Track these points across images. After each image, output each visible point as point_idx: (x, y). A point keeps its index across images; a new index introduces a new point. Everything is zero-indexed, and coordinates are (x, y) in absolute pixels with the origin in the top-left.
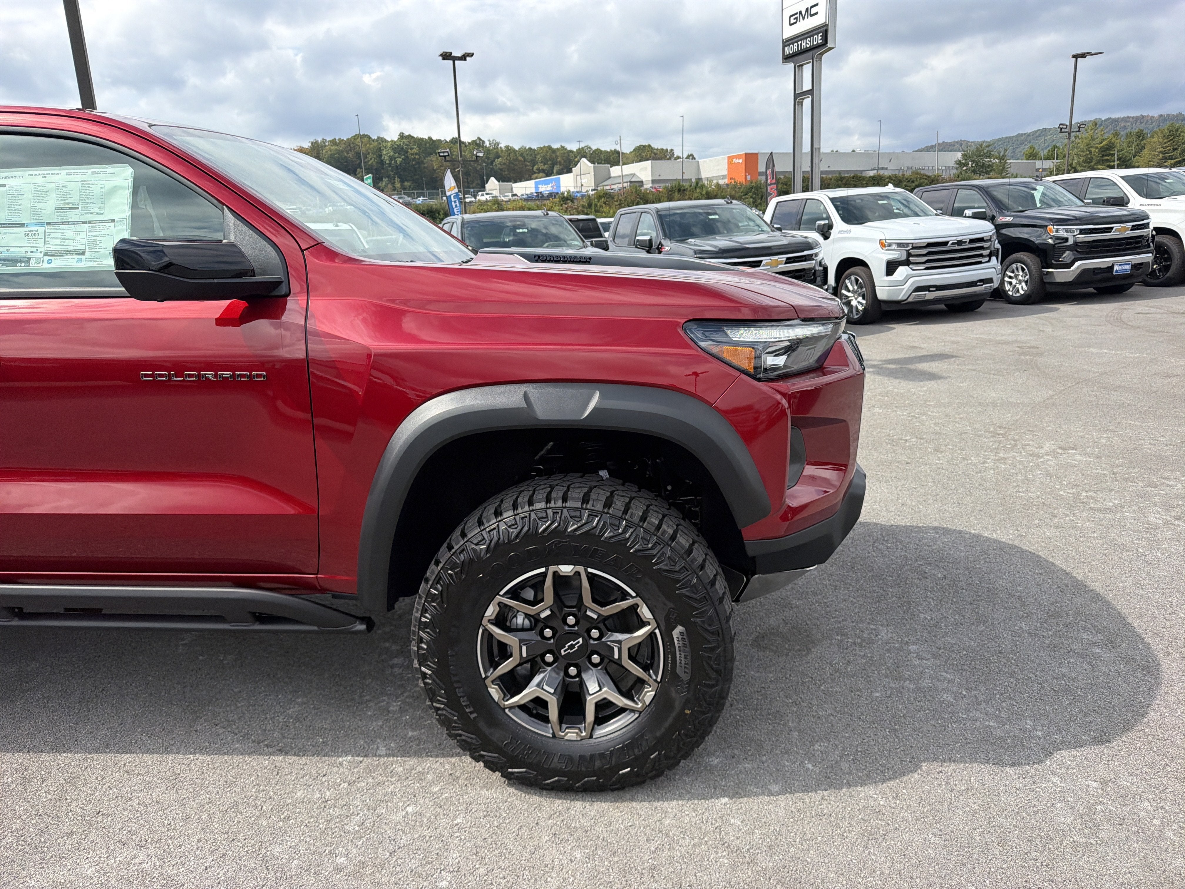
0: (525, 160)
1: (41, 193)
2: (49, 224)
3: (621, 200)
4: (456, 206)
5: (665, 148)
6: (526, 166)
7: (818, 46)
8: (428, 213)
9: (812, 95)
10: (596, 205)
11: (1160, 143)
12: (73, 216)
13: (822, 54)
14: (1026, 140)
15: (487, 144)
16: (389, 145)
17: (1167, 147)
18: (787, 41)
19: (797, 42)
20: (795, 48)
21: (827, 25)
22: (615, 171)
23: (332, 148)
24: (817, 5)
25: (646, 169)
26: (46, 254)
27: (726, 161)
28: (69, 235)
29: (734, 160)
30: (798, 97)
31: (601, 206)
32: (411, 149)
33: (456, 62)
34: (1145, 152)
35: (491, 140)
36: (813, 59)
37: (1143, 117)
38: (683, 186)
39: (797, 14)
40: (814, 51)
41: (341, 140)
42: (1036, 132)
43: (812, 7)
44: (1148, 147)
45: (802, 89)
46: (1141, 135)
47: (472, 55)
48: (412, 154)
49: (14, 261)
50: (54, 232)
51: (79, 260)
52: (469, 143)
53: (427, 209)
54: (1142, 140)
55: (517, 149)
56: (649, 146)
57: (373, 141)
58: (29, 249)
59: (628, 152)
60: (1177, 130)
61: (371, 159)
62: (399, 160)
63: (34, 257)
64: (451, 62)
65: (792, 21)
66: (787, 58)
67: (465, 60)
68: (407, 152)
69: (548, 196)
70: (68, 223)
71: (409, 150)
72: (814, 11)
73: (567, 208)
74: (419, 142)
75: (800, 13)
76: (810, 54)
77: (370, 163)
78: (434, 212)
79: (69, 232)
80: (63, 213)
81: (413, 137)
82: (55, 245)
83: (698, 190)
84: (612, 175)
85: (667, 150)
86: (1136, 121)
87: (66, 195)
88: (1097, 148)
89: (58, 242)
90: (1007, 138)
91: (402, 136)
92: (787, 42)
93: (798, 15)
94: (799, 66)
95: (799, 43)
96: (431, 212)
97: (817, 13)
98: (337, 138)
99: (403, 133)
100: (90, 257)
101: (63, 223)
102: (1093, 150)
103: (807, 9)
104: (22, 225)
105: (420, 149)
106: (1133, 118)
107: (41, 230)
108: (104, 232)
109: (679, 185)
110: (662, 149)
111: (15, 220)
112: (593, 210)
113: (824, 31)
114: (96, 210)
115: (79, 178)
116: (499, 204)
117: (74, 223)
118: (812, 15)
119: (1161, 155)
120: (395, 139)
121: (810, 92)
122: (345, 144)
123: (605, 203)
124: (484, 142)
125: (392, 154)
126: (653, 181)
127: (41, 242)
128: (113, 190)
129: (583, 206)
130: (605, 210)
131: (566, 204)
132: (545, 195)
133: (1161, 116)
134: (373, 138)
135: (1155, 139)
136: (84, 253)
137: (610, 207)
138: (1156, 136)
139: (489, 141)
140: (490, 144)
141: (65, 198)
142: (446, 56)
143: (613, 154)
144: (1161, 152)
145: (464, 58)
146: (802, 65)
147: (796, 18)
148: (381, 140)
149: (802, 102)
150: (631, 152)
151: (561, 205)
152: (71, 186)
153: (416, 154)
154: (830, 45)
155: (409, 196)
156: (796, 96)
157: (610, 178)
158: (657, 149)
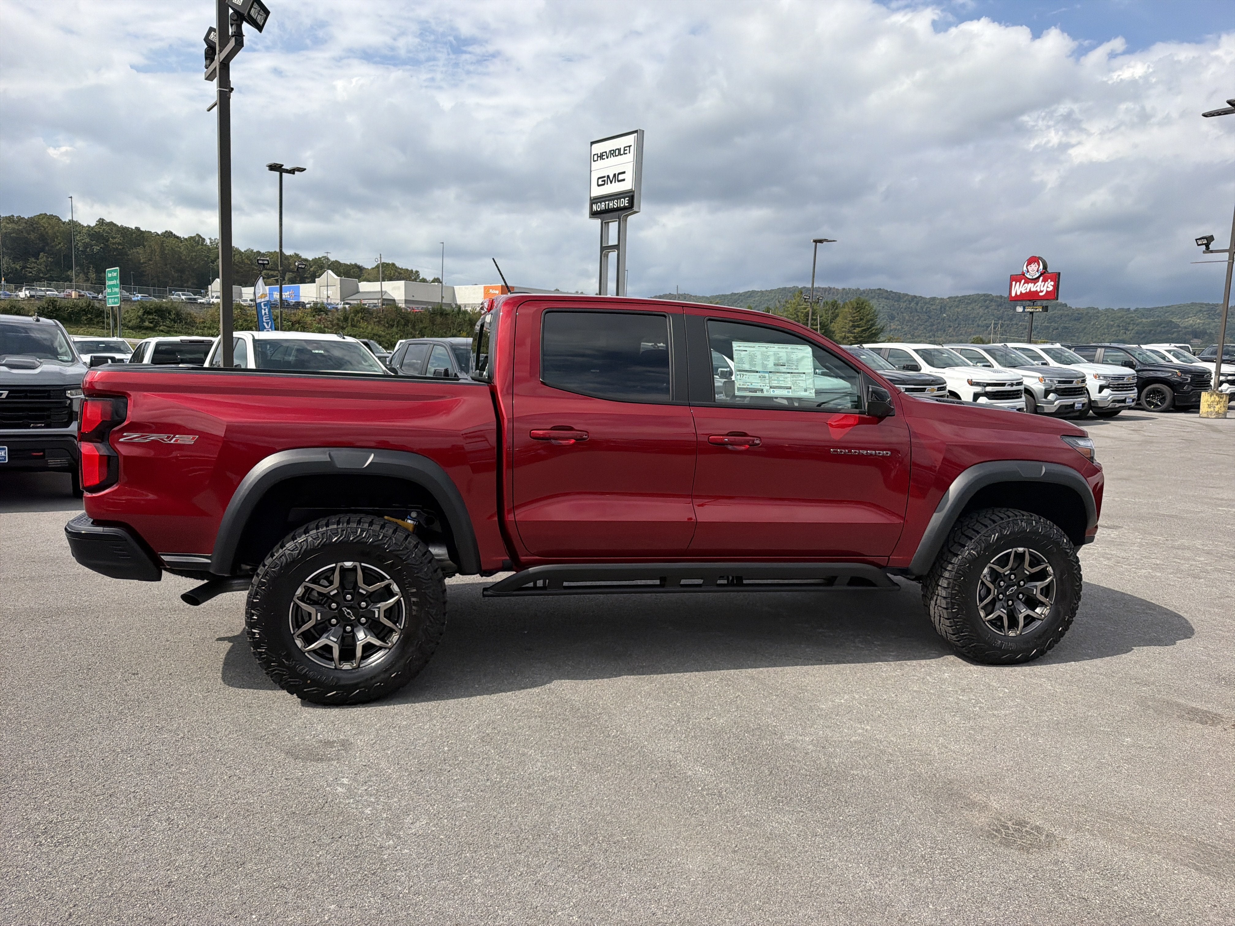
0: (252, 264)
1: (766, 357)
2: (770, 372)
3: (380, 317)
4: (265, 314)
5: (410, 269)
6: (253, 269)
7: (625, 209)
8: (155, 312)
9: (618, 250)
10: (353, 320)
11: (850, 313)
12: (783, 369)
13: (627, 216)
14: (739, 299)
15: (208, 242)
16: (84, 231)
17: (855, 317)
18: (594, 199)
19: (605, 201)
20: (603, 206)
21: (634, 192)
22: (365, 286)
23: (8, 225)
24: (624, 173)
25: (399, 288)
26: (771, 387)
27: (482, 290)
28: (781, 379)
29: (491, 291)
30: (605, 249)
31: (358, 321)
32: (114, 238)
33: (284, 174)
34: (839, 319)
35: (213, 239)
36: (619, 219)
37: (830, 289)
38: (445, 310)
39: (604, 177)
40: (622, 212)
41: (20, 219)
42: (746, 293)
43: (619, 174)
44: (841, 316)
45: (608, 243)
46: (835, 305)
47: (303, 170)
48: (114, 244)
49: (755, 391)
50: (774, 377)
51: (788, 392)
52: (186, 239)
53: (155, 308)
54: (836, 309)
55: (243, 251)
56: (393, 265)
57: (64, 223)
58: (762, 385)
59: (370, 268)
60: (862, 304)
61: (60, 243)
62: (96, 249)
63: (765, 389)
64: (278, 173)
65: (600, 182)
66: (594, 214)
67: (294, 173)
68: (107, 241)
69: (294, 305)
70: (780, 373)
71: (110, 239)
72: (621, 177)
73: (320, 320)
74: (124, 231)
75: (608, 177)
76: (617, 213)
77: (58, 248)
78: (163, 311)
79: (782, 377)
80: (778, 367)
81: (115, 225)
82: (775, 383)
83: (461, 316)
84: (361, 290)
85: (412, 271)
86: (825, 292)
87: (779, 358)
88: (802, 313)
89: (776, 382)
90: (723, 295)
91: (101, 222)
92: (595, 201)
93: (606, 179)
94: (605, 223)
95: (607, 203)
96: (159, 311)
97: (624, 180)
98: (15, 216)
99: (103, 220)
100: (794, 391)
101: (778, 372)
102: (799, 314)
103: (615, 175)
104: (757, 372)
105: (124, 239)
106: (823, 288)
107: (767, 375)
108: (800, 378)
109: (441, 308)
110: (407, 270)
111: (753, 369)
112: (350, 324)
113: (630, 195)
114: (794, 367)
115: (784, 350)
116: (241, 309)
117: (784, 373)
118: (619, 181)
119: (851, 324)
120: (93, 224)
121: (616, 247)
122: (26, 223)
123: (362, 318)
124: (204, 240)
125: (87, 240)
126: (406, 301)
127: (767, 381)
128: (803, 358)
129: (338, 319)
130: (363, 326)
131: (319, 315)
132: (291, 304)
133: (844, 289)
134: (63, 220)
135: (846, 310)
136: (790, 388)
137: (368, 323)
138: (846, 306)
139: (210, 239)
140: (211, 243)
141: (779, 360)
142: (274, 167)
143: (353, 268)
144: (850, 320)
145: (292, 171)
146: (608, 223)
147: (604, 181)
148: (73, 224)
149: (608, 255)
150: (373, 269)
151: (314, 316)
152: (781, 354)
153: (119, 244)
154: (635, 209)
155: (127, 292)
156: (603, 249)
157: (358, 292)
158: (402, 269)
